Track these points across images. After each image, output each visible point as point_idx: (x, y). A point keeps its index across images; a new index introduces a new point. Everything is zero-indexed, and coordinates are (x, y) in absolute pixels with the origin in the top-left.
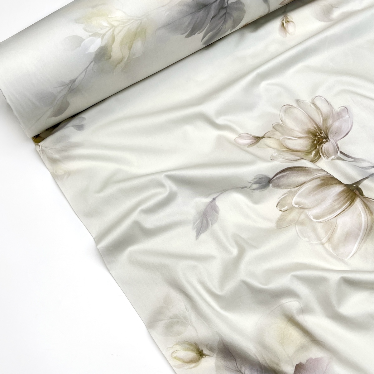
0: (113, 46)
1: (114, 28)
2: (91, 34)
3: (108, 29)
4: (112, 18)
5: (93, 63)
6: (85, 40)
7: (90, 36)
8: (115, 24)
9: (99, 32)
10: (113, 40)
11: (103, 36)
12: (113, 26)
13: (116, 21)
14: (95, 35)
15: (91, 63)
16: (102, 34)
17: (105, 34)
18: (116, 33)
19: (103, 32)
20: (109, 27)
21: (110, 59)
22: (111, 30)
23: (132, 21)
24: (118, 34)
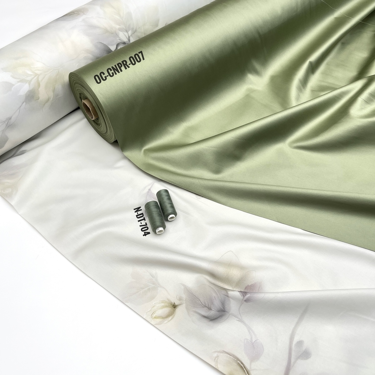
0: (39, 90)
1: (37, 76)
2: (19, 80)
3: (33, 76)
4: (34, 68)
5: (24, 103)
6: (14, 85)
7: (18, 82)
8: (38, 72)
9: (26, 79)
10: (39, 85)
11: (29, 82)
12: (36, 74)
13: (38, 70)
14: (22, 81)
15: (23, 103)
16: (28, 81)
17: (31, 80)
18: (40, 80)
19: (29, 79)
20: (33, 75)
21: (38, 99)
22: (36, 77)
23: (51, 70)
24: (42, 80)
